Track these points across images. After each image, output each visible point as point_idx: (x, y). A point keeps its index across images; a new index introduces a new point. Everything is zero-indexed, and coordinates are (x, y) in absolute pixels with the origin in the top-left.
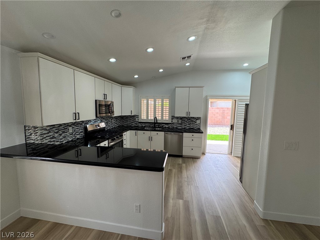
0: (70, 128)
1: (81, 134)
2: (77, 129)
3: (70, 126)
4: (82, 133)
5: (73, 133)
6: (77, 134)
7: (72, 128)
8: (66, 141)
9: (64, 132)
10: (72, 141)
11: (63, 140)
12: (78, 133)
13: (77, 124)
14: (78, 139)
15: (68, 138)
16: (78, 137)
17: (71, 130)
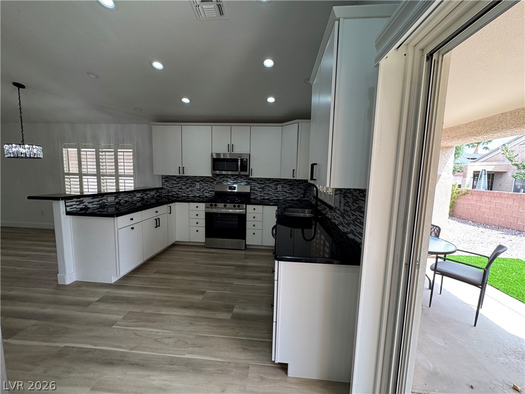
0: (198, 184)
1: (210, 193)
2: (206, 186)
3: (198, 182)
4: (213, 193)
5: (200, 189)
6: (205, 191)
7: (200, 184)
8: (193, 195)
9: (190, 186)
10: (199, 197)
11: (190, 193)
12: (207, 191)
13: (207, 181)
14: (206, 197)
15: (195, 193)
16: (207, 195)
17: (198, 186)
